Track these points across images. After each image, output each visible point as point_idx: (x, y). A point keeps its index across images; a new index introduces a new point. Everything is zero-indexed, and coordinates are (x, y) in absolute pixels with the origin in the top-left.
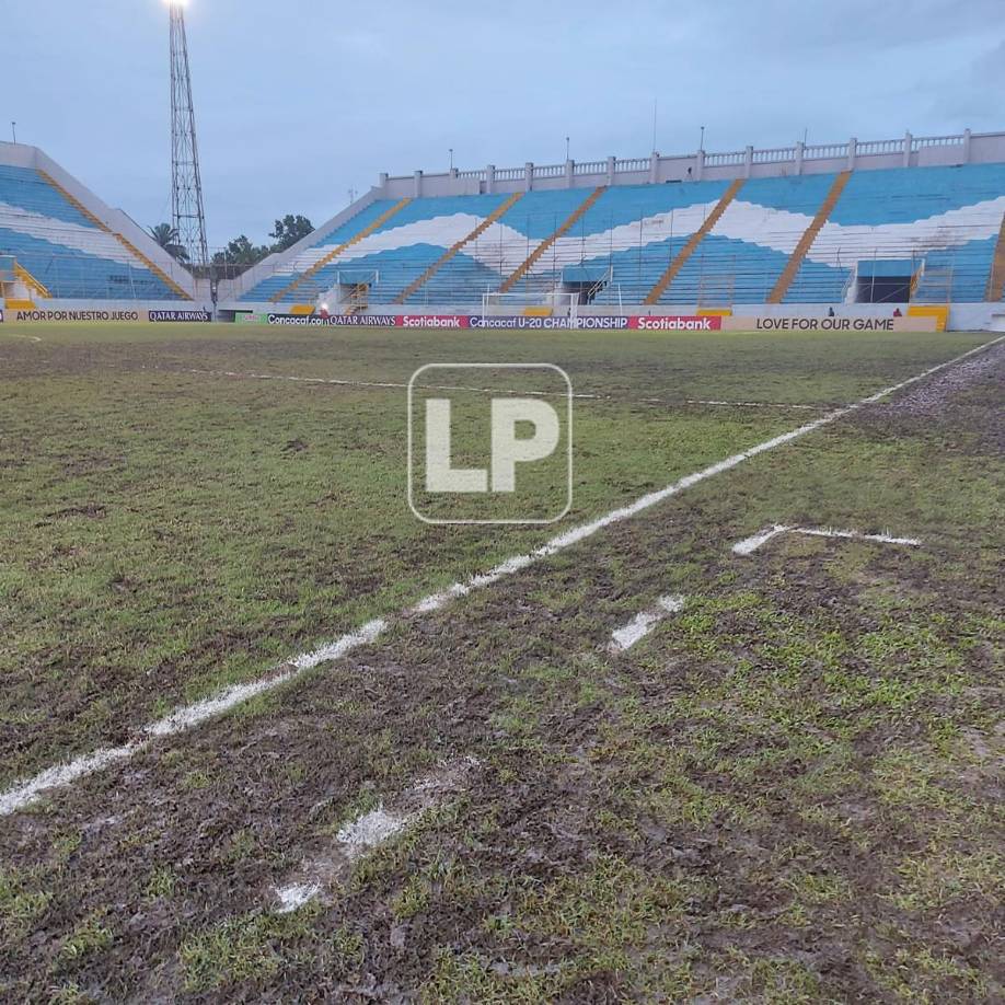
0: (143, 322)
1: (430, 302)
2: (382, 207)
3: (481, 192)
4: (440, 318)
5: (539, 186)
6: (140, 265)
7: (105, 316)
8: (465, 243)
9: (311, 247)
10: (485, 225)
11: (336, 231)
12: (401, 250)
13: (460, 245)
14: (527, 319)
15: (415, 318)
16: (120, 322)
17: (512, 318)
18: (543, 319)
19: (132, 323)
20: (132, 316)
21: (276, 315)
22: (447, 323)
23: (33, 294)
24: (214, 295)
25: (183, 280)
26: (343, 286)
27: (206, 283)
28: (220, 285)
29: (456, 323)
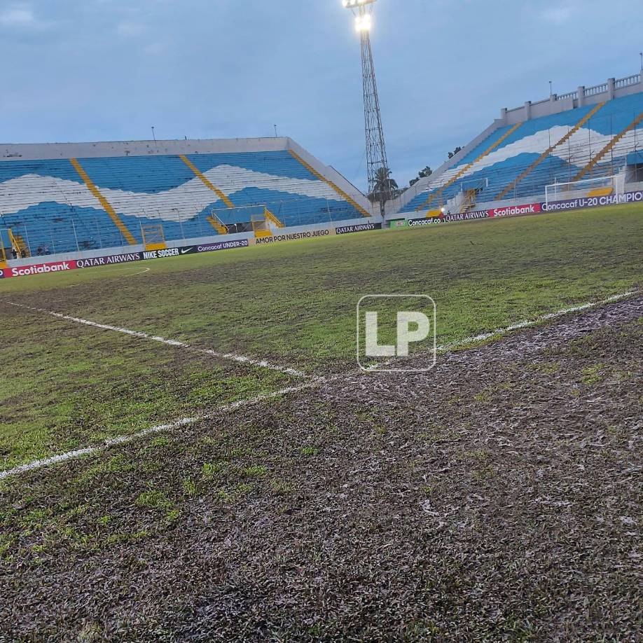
0: (333, 236)
1: (520, 195)
2: (503, 131)
3: (574, 108)
4: (520, 207)
5: (619, 94)
6: (338, 198)
7: (308, 235)
8: (554, 147)
9: (449, 168)
10: (573, 131)
11: (468, 155)
12: (509, 160)
13: (551, 149)
14: (586, 199)
15: (502, 209)
16: (318, 238)
17: (573, 200)
18: (598, 198)
19: (325, 237)
20: (325, 233)
21: (413, 220)
22: (524, 210)
23: (272, 226)
24: (383, 211)
25: (365, 204)
26: (465, 192)
27: (378, 204)
28: (386, 204)
29: (532, 209)
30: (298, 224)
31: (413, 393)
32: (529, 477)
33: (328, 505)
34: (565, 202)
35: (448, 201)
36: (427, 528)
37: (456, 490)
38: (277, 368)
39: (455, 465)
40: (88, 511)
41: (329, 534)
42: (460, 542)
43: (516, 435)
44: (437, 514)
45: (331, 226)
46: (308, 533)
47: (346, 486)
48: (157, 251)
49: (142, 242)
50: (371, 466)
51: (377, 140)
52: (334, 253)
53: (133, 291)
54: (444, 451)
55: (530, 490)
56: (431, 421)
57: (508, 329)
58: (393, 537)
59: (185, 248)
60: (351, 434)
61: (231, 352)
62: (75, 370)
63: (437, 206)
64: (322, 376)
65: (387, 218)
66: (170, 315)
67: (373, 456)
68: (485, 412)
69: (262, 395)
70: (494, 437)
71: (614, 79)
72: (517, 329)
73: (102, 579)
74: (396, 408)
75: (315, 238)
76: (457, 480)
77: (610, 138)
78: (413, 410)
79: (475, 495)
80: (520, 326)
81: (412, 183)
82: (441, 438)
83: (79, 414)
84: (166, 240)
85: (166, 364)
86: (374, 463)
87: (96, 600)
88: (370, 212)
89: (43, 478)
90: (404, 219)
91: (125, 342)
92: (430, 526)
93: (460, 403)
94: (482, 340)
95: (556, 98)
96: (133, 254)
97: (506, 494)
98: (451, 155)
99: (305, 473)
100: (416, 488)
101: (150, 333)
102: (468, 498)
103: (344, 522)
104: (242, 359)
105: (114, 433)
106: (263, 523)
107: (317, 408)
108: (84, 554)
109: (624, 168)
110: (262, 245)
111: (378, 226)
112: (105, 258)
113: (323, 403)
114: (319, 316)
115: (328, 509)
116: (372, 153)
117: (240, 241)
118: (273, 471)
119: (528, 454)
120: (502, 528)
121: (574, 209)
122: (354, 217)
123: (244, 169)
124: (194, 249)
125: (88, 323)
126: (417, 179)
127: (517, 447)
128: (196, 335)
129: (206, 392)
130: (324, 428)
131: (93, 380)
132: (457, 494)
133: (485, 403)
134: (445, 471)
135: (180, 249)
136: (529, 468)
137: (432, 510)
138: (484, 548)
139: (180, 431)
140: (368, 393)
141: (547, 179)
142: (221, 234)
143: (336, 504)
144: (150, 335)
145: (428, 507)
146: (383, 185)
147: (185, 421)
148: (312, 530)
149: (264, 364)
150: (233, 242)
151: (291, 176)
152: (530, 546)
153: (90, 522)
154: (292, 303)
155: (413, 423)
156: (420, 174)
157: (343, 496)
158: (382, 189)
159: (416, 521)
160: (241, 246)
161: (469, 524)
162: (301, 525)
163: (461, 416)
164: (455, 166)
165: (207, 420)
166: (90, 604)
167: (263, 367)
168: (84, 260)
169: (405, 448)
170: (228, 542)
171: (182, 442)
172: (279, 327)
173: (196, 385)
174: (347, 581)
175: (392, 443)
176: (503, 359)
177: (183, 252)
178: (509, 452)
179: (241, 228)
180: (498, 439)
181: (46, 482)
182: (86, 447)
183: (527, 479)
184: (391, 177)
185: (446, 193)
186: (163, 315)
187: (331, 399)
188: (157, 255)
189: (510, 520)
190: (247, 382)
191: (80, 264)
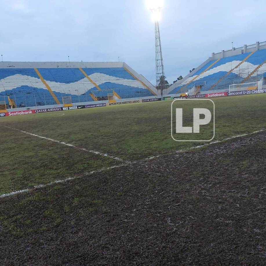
0: (141, 103)
1: (219, 89)
2: (212, 62)
3: (242, 53)
4: (218, 93)
5: (261, 48)
6: (144, 88)
7: (131, 102)
8: (233, 69)
9: (190, 77)
10: (241, 63)
11: (197, 71)
12: (214, 74)
13: (232, 70)
14: (246, 91)
16: (135, 103)
17: (241, 91)
18: (251, 91)
20: (138, 101)
21: (174, 97)
22: (220, 95)
23: (116, 98)
24: (162, 93)
25: (155, 90)
26: (196, 87)
27: (160, 91)
28: (163, 90)
29: (223, 95)
30: (127, 98)
31: (167, 170)
32: (215, 209)
33: (126, 219)
34: (237, 92)
35: (189, 90)
36: (168, 231)
37: (182, 214)
38: (111, 157)
39: (183, 203)
40: (22, 217)
41: (125, 232)
42: (183, 238)
43: (210, 190)
44: (173, 224)
45: (140, 99)
46: (116, 231)
47: (135, 210)
48: (68, 107)
49: (62, 103)
50: (147, 201)
51: (161, 64)
52: (141, 110)
53: (56, 123)
54: (178, 196)
55: (215, 215)
56: (174, 182)
57: (210, 143)
58: (153, 235)
59: (80, 106)
60: (139, 187)
61: (93, 150)
62: (27, 155)
63: (184, 92)
64: (130, 161)
65: (163, 96)
66: (70, 133)
67: (147, 197)
68: (197, 179)
69: (103, 169)
70: (200, 190)
71: (259, 42)
72: (214, 144)
73: (23, 249)
74: (159, 176)
75: (133, 104)
76: (183, 209)
77: (256, 66)
78: (167, 177)
79: (190, 217)
80: (215, 142)
81: (174, 82)
82: (178, 190)
83: (26, 174)
84: (72, 103)
85: (65, 154)
86: (148, 200)
87: (19, 259)
88: (157, 93)
89: (6, 202)
90: (170, 97)
91: (50, 144)
92: (170, 230)
93: (187, 175)
94: (199, 148)
95: (234, 49)
96: (58, 108)
97: (204, 217)
98: (191, 71)
99: (118, 203)
100: (165, 212)
101: (60, 141)
102: (187, 217)
103: (132, 227)
104: (97, 153)
105: (39, 183)
106: (97, 226)
107: (126, 175)
108: (17, 237)
109: (262, 79)
110: (112, 106)
111: (160, 99)
112: (47, 109)
113: (129, 173)
114: (131, 136)
115: (126, 220)
116: (158, 70)
117: (103, 104)
118: (104, 202)
119: (215, 199)
120: (201, 232)
121: (241, 95)
122: (150, 95)
123: (105, 75)
124: (84, 107)
125: (36, 136)
126: (177, 81)
127: (210, 195)
128: (79, 142)
129: (80, 166)
130: (128, 184)
131: (33, 160)
132: (183, 216)
133: (198, 175)
134: (178, 205)
135: (78, 106)
136: (215, 205)
137: (171, 223)
138: (193, 241)
139: (67, 183)
140: (148, 169)
141: (230, 82)
142: (95, 101)
143: (129, 218)
144: (60, 142)
145: (169, 221)
146: (162, 83)
147: (69, 179)
148: (118, 230)
149: (106, 155)
150: (100, 104)
151: (124, 78)
152: (213, 241)
153: (22, 222)
154: (121, 130)
155: (166, 183)
156: (178, 78)
157: (133, 215)
158: (162, 84)
159: (164, 227)
160: (103, 106)
161: (187, 230)
162: (113, 227)
163: (187, 180)
164: (192, 76)
165: (79, 179)
166: (16, 260)
167: (105, 157)
168: (38, 110)
169: (162, 194)
170: (80, 234)
171: (67, 188)
172: (114, 140)
173: (76, 164)
174: (130, 254)
175: (156, 191)
176: (207, 156)
177: (79, 108)
178: (207, 198)
179: (103, 99)
180: (202, 192)
181: (6, 204)
182: (26, 189)
183: (214, 210)
184: (166, 79)
185: (188, 87)
186: (67, 133)
187: (133, 171)
188: (69, 109)
189: (205, 229)
190: (98, 163)
191: (37, 111)
